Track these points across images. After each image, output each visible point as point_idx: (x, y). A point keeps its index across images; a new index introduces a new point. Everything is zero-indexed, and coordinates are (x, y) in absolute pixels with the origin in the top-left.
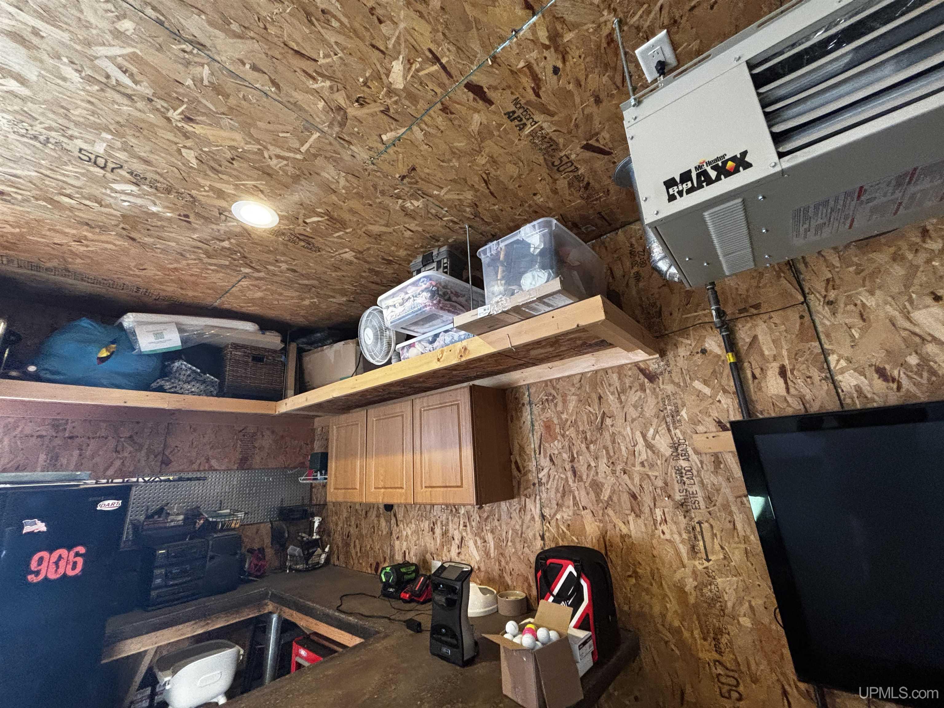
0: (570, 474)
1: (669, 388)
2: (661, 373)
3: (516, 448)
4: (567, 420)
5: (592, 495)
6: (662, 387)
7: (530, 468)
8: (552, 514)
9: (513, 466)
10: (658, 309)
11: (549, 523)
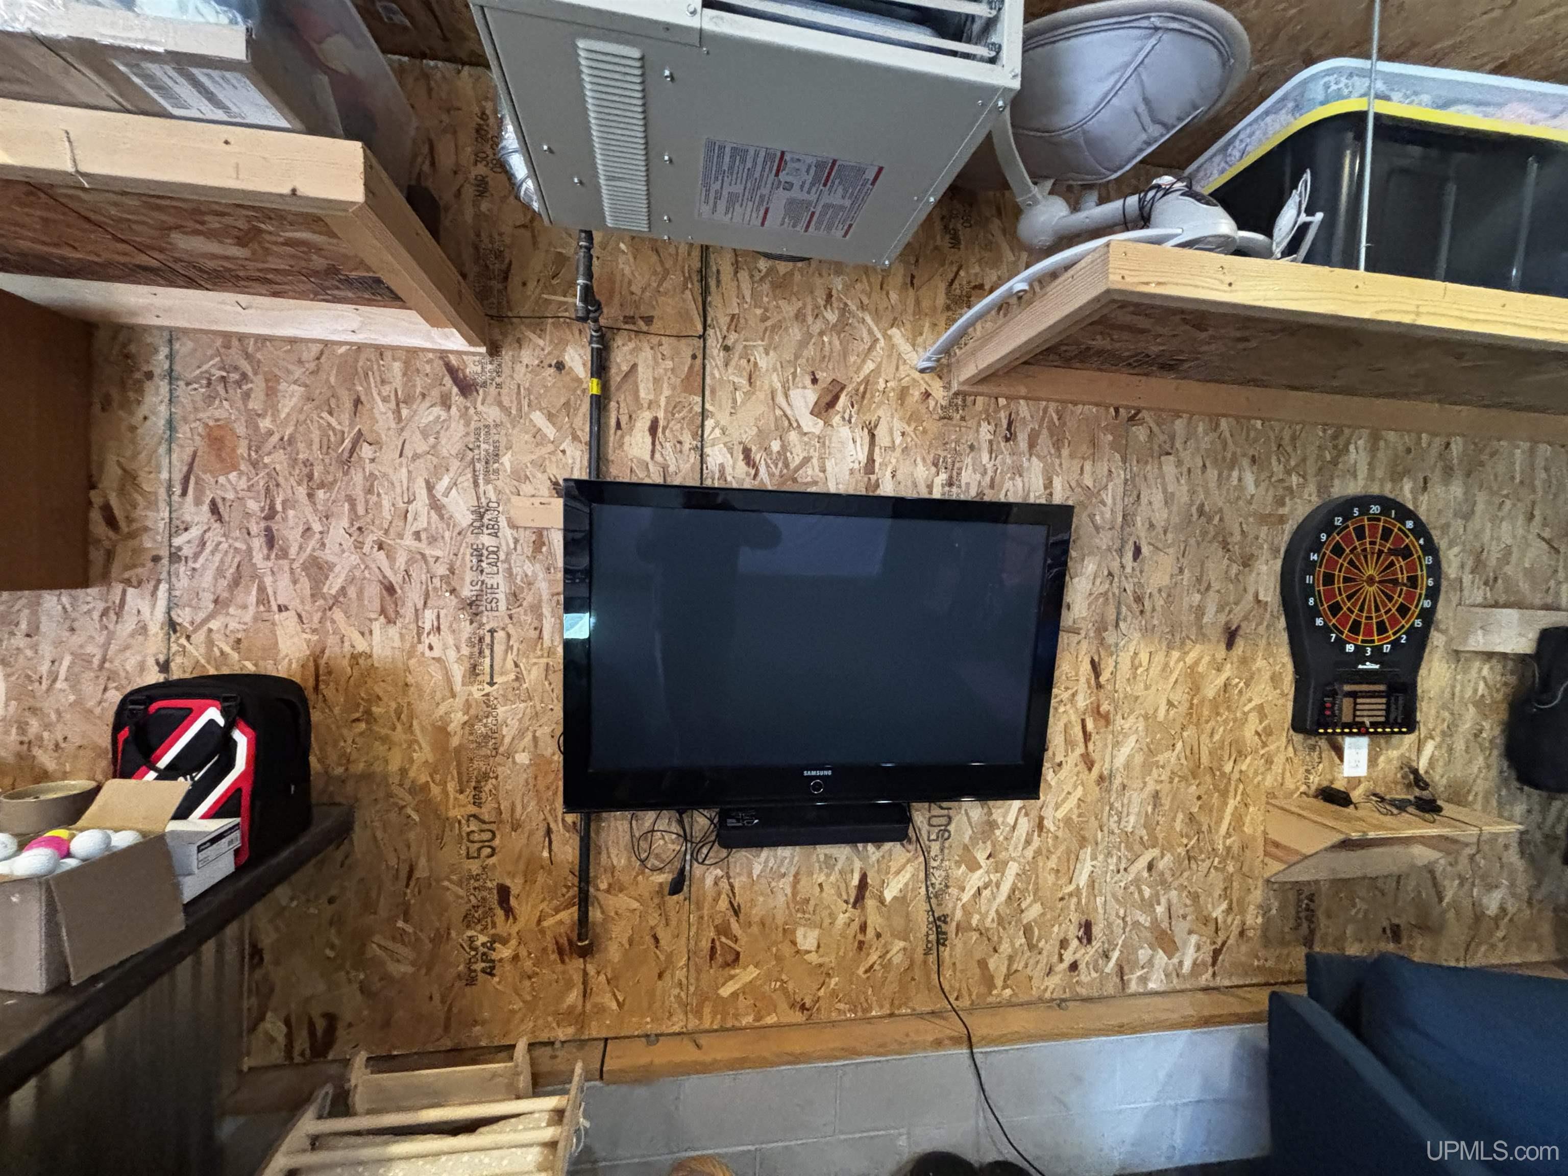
0: (258, 543)
1: (492, 413)
2: (484, 385)
4: (270, 433)
5: (305, 584)
6: (480, 408)
7: (149, 523)
8: (198, 620)
9: (96, 515)
10: (504, 267)
11: (188, 638)
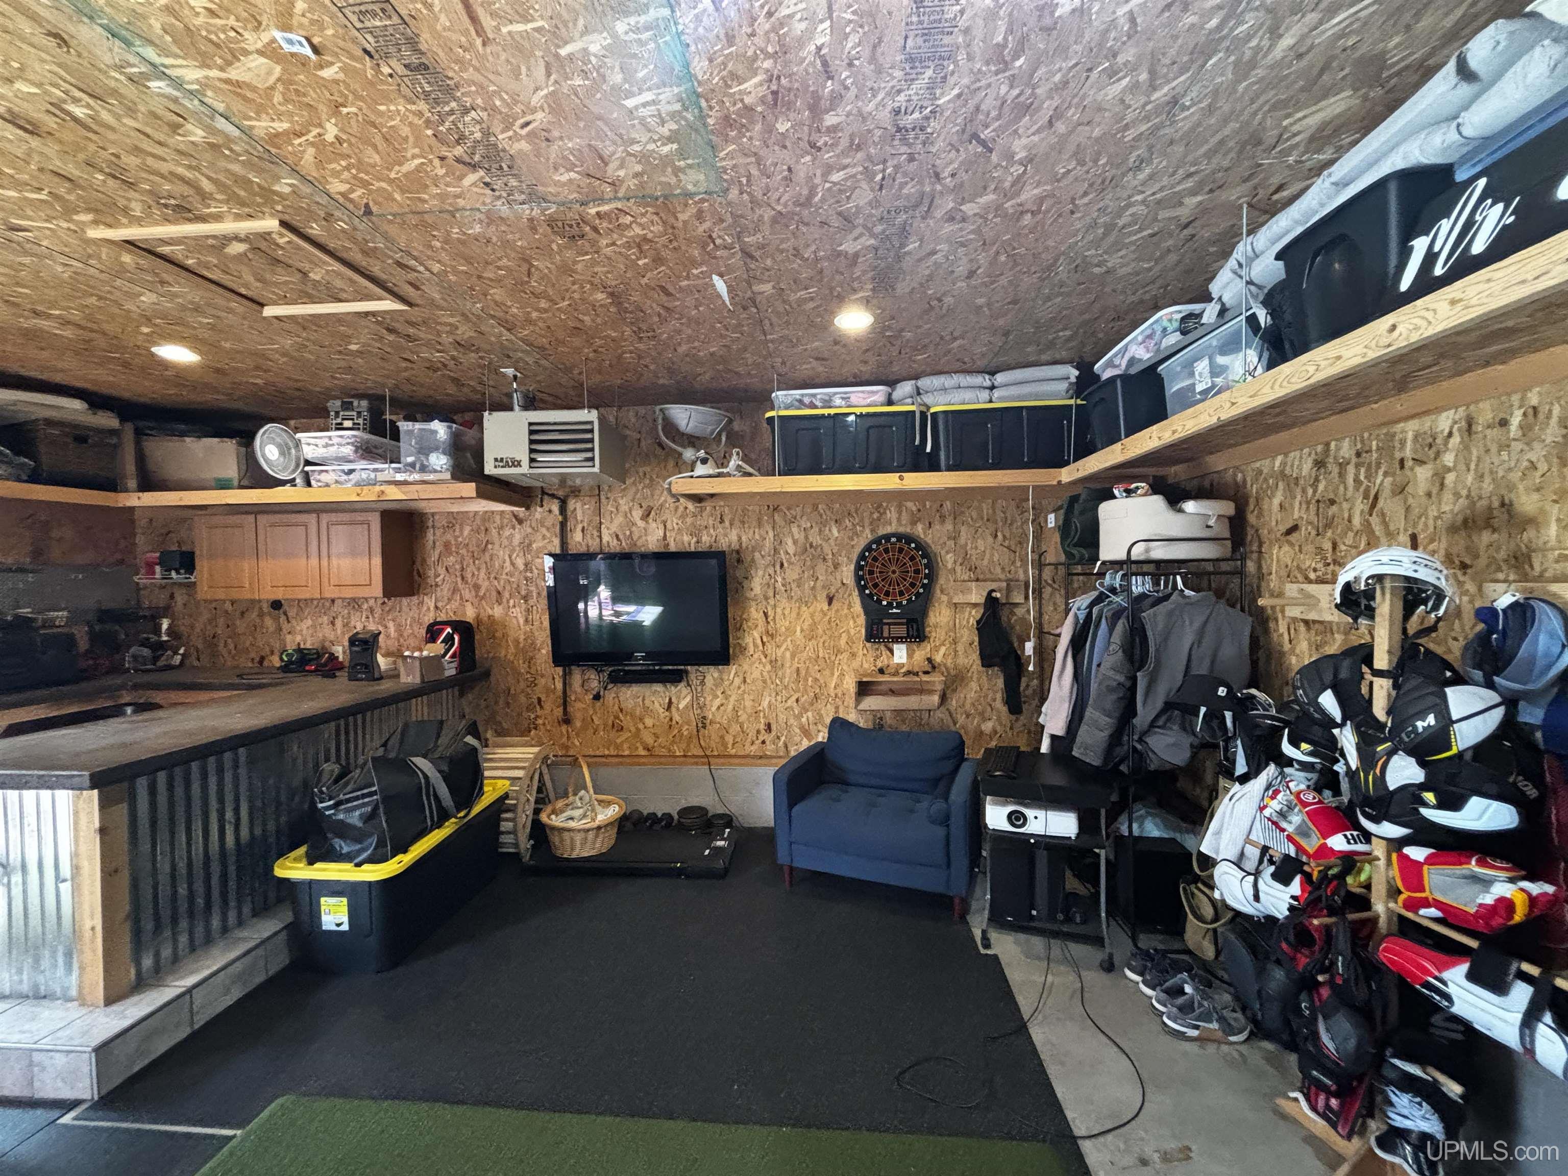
0: (459, 579)
1: (529, 530)
2: (525, 521)
3: (419, 560)
4: (462, 543)
6: (525, 528)
7: (429, 575)
8: (444, 604)
9: (415, 573)
11: (440, 609)
